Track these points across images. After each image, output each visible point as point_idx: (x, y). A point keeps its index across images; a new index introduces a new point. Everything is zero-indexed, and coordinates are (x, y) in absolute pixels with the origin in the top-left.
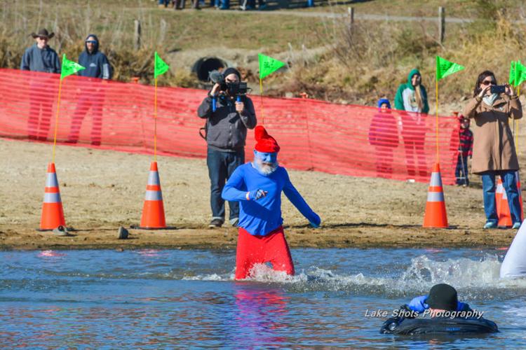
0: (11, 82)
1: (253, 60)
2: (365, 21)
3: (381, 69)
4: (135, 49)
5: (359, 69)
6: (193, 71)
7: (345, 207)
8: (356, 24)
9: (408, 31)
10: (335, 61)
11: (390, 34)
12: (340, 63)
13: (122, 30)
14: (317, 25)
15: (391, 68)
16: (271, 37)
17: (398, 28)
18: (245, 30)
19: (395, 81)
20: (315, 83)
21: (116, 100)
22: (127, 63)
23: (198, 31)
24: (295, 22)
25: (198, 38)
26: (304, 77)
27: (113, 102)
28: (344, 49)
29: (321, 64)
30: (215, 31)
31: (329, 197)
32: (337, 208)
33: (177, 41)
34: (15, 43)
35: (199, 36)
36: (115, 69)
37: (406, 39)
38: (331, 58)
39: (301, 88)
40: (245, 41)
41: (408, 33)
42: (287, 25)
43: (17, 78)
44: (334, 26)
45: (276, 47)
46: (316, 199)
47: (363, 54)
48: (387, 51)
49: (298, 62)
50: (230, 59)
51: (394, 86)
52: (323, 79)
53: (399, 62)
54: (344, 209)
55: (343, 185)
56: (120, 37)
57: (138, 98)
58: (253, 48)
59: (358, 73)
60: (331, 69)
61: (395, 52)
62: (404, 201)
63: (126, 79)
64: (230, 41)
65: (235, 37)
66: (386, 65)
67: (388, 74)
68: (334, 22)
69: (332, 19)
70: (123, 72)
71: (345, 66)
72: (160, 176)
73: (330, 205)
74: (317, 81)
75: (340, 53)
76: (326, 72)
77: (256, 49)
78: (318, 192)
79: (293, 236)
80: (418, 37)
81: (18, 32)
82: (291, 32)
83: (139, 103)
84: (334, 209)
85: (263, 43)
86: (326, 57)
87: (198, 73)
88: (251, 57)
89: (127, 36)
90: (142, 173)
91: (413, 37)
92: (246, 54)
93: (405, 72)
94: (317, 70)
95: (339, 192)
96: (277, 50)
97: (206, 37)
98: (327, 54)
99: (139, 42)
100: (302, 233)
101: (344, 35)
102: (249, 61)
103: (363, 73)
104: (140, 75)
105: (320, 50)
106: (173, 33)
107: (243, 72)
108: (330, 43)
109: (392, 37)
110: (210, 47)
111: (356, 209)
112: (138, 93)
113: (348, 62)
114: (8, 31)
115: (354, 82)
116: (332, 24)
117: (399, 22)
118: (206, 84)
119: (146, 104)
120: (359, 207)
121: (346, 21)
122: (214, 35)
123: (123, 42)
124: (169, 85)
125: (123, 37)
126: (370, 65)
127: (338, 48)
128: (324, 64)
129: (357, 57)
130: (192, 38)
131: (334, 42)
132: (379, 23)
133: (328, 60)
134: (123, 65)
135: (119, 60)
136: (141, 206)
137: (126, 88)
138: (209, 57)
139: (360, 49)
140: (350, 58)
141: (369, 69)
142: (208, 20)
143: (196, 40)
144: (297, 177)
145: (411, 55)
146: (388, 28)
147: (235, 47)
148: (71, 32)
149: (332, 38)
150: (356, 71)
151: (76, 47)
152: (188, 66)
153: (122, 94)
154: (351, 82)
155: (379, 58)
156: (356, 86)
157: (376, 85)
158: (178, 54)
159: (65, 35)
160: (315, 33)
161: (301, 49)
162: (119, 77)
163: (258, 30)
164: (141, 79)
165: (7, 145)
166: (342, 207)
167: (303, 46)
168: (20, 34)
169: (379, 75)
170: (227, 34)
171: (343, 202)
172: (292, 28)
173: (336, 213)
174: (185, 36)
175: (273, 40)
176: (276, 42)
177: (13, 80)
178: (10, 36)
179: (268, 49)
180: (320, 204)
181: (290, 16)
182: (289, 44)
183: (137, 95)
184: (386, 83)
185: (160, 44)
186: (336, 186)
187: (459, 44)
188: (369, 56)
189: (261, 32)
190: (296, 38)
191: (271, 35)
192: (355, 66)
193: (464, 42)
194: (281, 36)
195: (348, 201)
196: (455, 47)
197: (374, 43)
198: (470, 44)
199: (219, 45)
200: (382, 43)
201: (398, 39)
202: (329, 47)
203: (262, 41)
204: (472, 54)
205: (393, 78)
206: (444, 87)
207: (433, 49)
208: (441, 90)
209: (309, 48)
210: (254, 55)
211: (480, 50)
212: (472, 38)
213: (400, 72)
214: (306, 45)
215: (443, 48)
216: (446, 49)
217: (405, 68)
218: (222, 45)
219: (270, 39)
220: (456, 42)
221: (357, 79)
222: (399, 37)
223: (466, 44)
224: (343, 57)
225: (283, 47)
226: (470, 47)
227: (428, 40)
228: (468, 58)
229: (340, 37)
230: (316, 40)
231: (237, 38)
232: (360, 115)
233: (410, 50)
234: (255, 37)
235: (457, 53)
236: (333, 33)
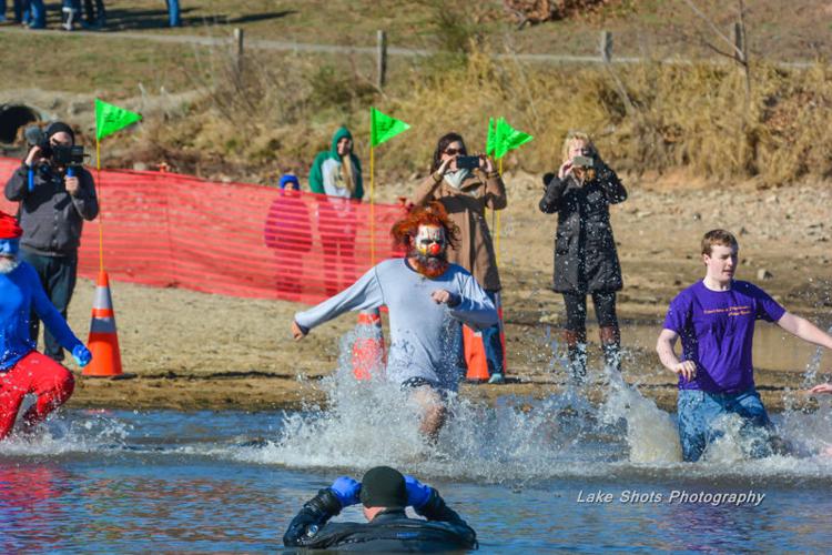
1: (84, 110)
2: (262, 51)
3: (287, 128)
5: (250, 127)
7: (226, 347)
8: (248, 55)
9: (328, 67)
10: (213, 113)
11: (300, 73)
12: (220, 117)
14: (185, 56)
15: (301, 127)
16: (111, 74)
17: (312, 62)
18: (70, 62)
19: (308, 146)
20: (181, 148)
24: (151, 50)
26: (163, 139)
28: (228, 96)
29: (190, 117)
30: (23, 63)
31: (201, 329)
32: (213, 348)
37: (325, 81)
38: (207, 109)
39: (159, 156)
40: (70, 79)
41: (328, 71)
42: (137, 55)
44: (212, 59)
45: (119, 89)
46: (180, 332)
47: (258, 103)
48: (295, 99)
49: (154, 114)
50: (45, 108)
51: (305, 154)
52: (194, 141)
53: (315, 117)
54: (224, 350)
55: (223, 312)
58: (83, 91)
59: (249, 134)
60: (206, 126)
61: (308, 101)
62: (319, 337)
64: (46, 79)
65: (55, 72)
66: (293, 121)
67: (296, 136)
68: (211, 51)
69: (207, 47)
71: (230, 123)
73: (203, 342)
74: (183, 145)
76: (198, 130)
77: (88, 92)
78: (184, 323)
79: (143, 390)
80: (345, 78)
82: (142, 66)
84: (208, 348)
85: (98, 83)
86: (199, 107)
88: (80, 104)
91: (337, 77)
92: (72, 99)
93: (323, 133)
94: (184, 128)
95: (217, 322)
96: (121, 95)
97: (9, 73)
98: (201, 103)
100: (158, 386)
101: (227, 73)
102: (77, 111)
103: (257, 133)
105: (189, 96)
108: (205, 85)
109: (304, 77)
110: (15, 87)
111: (243, 349)
113: (234, 117)
115: (243, 147)
116: (208, 54)
117: (314, 54)
118: (7, 146)
120: (248, 346)
121: (230, 49)
122: (20, 69)
126: (268, 121)
127: (217, 92)
128: (196, 118)
129: (249, 108)
131: (211, 84)
132: (283, 54)
133: (202, 112)
138: (12, 104)
139: (253, 95)
140: (236, 110)
141: (267, 127)
142: (11, 45)
144: (150, 298)
145: (333, 106)
146: (297, 63)
147: (54, 89)
149: (208, 76)
150: (247, 130)
154: (239, 147)
155: (282, 110)
156: (246, 153)
157: (277, 153)
160: (181, 68)
161: (159, 94)
163: (91, 63)
166: (222, 347)
167: (162, 89)
169: (283, 137)
170: (41, 68)
171: (222, 337)
172: (145, 60)
173: (212, 356)
175: (113, 78)
176: (119, 82)
179: (106, 93)
180: (187, 341)
181: (142, 41)
182: (140, 86)
184: (294, 150)
186: (213, 313)
187: (409, 89)
188: (267, 107)
189: (95, 66)
190: (152, 77)
191: (111, 70)
192: (244, 123)
193: (417, 87)
194: (127, 72)
195: (231, 336)
196: (402, 95)
197: (275, 86)
198: (426, 90)
199: (28, 84)
200: (288, 86)
201: (313, 80)
202: (203, 91)
203: (97, 80)
204: (429, 106)
205: (303, 142)
206: (384, 157)
207: (367, 97)
208: (379, 163)
209: (172, 92)
210: (83, 101)
211: (441, 99)
212: (429, 81)
213: (316, 132)
214: (167, 88)
215: (384, 96)
216: (388, 98)
217: (324, 126)
218: (33, 84)
219: (109, 77)
220: (404, 87)
221: (248, 142)
222: (315, 77)
223: (420, 91)
224: (224, 106)
225: (130, 89)
226: (426, 96)
227: (360, 83)
228: (422, 113)
229: (221, 76)
230: (183, 79)
231: (57, 74)
232: (252, 199)
233: (332, 99)
234: (85, 74)
235: (406, 104)
236: (210, 69)
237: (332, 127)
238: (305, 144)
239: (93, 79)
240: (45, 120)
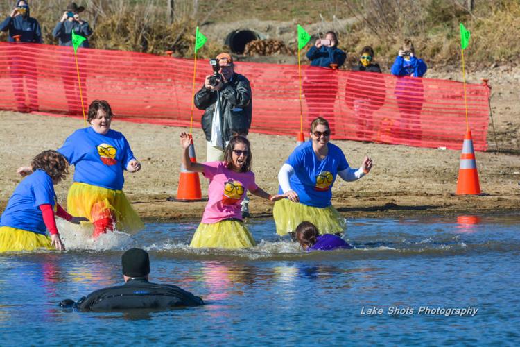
0: (46, 57)
1: (286, 31)
4: (169, 23)
5: (390, 38)
6: (226, 44)
7: (379, 176)
10: (365, 31)
11: (420, 3)
12: (371, 33)
13: (155, 4)
15: (422, 37)
16: (302, 8)
21: (150, 74)
22: (160, 37)
23: (231, 4)
25: (230, 11)
27: (148, 76)
28: (375, 19)
29: (352, 34)
30: (247, 3)
32: (370, 177)
33: (209, 14)
34: (50, 19)
35: (231, 8)
36: (149, 42)
37: (436, 8)
38: (362, 28)
40: (277, 12)
41: (438, 2)
43: (53, 54)
45: (307, 19)
47: (394, 23)
48: (417, 20)
50: (262, 32)
51: (425, 54)
52: (355, 49)
53: (430, 31)
55: (375, 155)
56: (154, 11)
57: (172, 71)
58: (285, 20)
59: (389, 43)
60: (362, 39)
61: (425, 22)
62: (436, 169)
63: (160, 53)
64: (262, 13)
65: (267, 8)
66: (417, 34)
67: (418, 43)
70: (157, 46)
71: (377, 36)
72: (195, 148)
74: (348, 51)
75: (370, 22)
76: (357, 42)
77: (288, 20)
78: (352, 162)
80: (448, 6)
81: (53, 8)
82: (321, 3)
83: (174, 76)
84: (367, 178)
85: (295, 15)
86: (357, 27)
87: (230, 46)
88: (284, 28)
89: (160, 10)
90: (177, 146)
91: (443, 6)
92: (278, 25)
93: (435, 41)
94: (348, 40)
96: (309, 21)
97: (239, 10)
98: (358, 24)
99: (172, 15)
101: (375, 5)
102: (281, 33)
103: (394, 42)
104: (173, 49)
105: (351, 21)
106: (206, 6)
107: (275, 43)
108: (361, 13)
109: (422, 6)
110: (242, 19)
111: (389, 177)
112: (172, 66)
113: (379, 32)
114: (42, 7)
115: (386, 52)
118: (239, 56)
119: (180, 77)
120: (392, 176)
122: (246, 7)
123: (156, 16)
124: (203, 58)
125: (156, 11)
126: (400, 34)
127: (368, 18)
128: (355, 35)
129: (388, 27)
130: (225, 11)
131: (364, 13)
133: (359, 30)
134: (157, 39)
135: (153, 34)
136: (177, 178)
137: (160, 61)
138: (241, 30)
139: (391, 19)
140: (381, 28)
141: (400, 38)
143: (229, 13)
145: (441, 24)
147: (268, 19)
148: (105, 8)
149: (362, 8)
150: (387, 40)
151: (110, 22)
152: (221, 38)
153: (157, 68)
154: (383, 51)
155: (409, 27)
156: (388, 55)
158: (211, 27)
159: (100, 11)
160: (346, 3)
161: (332, 20)
162: (153, 50)
163: (290, 2)
164: (174, 52)
165: (44, 120)
166: (376, 177)
167: (334, 17)
168: (55, 10)
170: (258, 7)
171: (376, 170)
173: (370, 182)
174: (216, 8)
175: (304, 11)
176: (307, 14)
177: (49, 55)
178: (45, 12)
182: (320, 15)
183: (171, 69)
185: (192, 17)
187: (488, 12)
188: (400, 26)
189: (292, 4)
190: (328, 9)
191: (302, 6)
192: (386, 36)
193: (494, 9)
194: (312, 7)
195: (382, 170)
196: (484, 15)
197: (404, 12)
198: (499, 12)
199: (251, 17)
200: (412, 12)
201: (428, 8)
202: (360, 17)
203: (294, 13)
204: (501, 21)
205: (423, 47)
206: (474, 54)
207: (462, 17)
208: (471, 58)
209: (341, 18)
210: (285, 26)
211: (509, 17)
212: (501, 6)
213: (431, 40)
214: (336, 16)
215: (473, 16)
216: (475, 17)
217: (436, 36)
218: (254, 17)
219: (301, 11)
220: (485, 9)
221: (389, 48)
222: (429, 6)
223: (496, 12)
224: (374, 26)
225: (314, 18)
226: (499, 15)
227: (457, 8)
228: (497, 26)
229: (370, 7)
230: (347, 10)
231: (269, 10)
232: (392, 83)
233: (440, 19)
234: (285, 9)
235: (487, 21)
236: (364, 3)
237: (441, 37)
238: (425, 48)
239: (291, 12)
240: (262, 39)
